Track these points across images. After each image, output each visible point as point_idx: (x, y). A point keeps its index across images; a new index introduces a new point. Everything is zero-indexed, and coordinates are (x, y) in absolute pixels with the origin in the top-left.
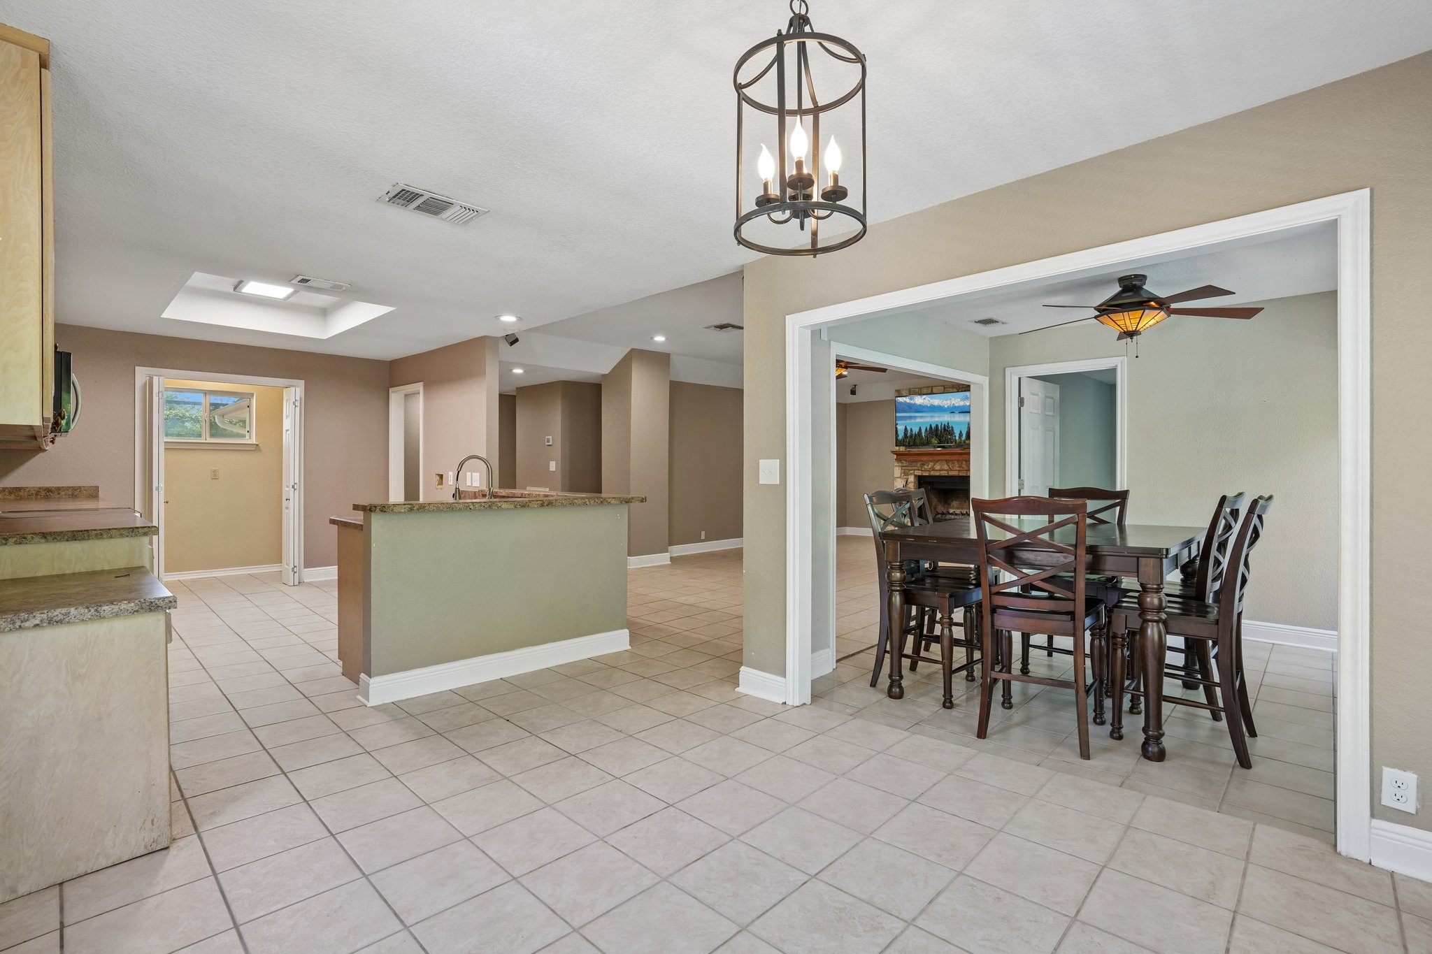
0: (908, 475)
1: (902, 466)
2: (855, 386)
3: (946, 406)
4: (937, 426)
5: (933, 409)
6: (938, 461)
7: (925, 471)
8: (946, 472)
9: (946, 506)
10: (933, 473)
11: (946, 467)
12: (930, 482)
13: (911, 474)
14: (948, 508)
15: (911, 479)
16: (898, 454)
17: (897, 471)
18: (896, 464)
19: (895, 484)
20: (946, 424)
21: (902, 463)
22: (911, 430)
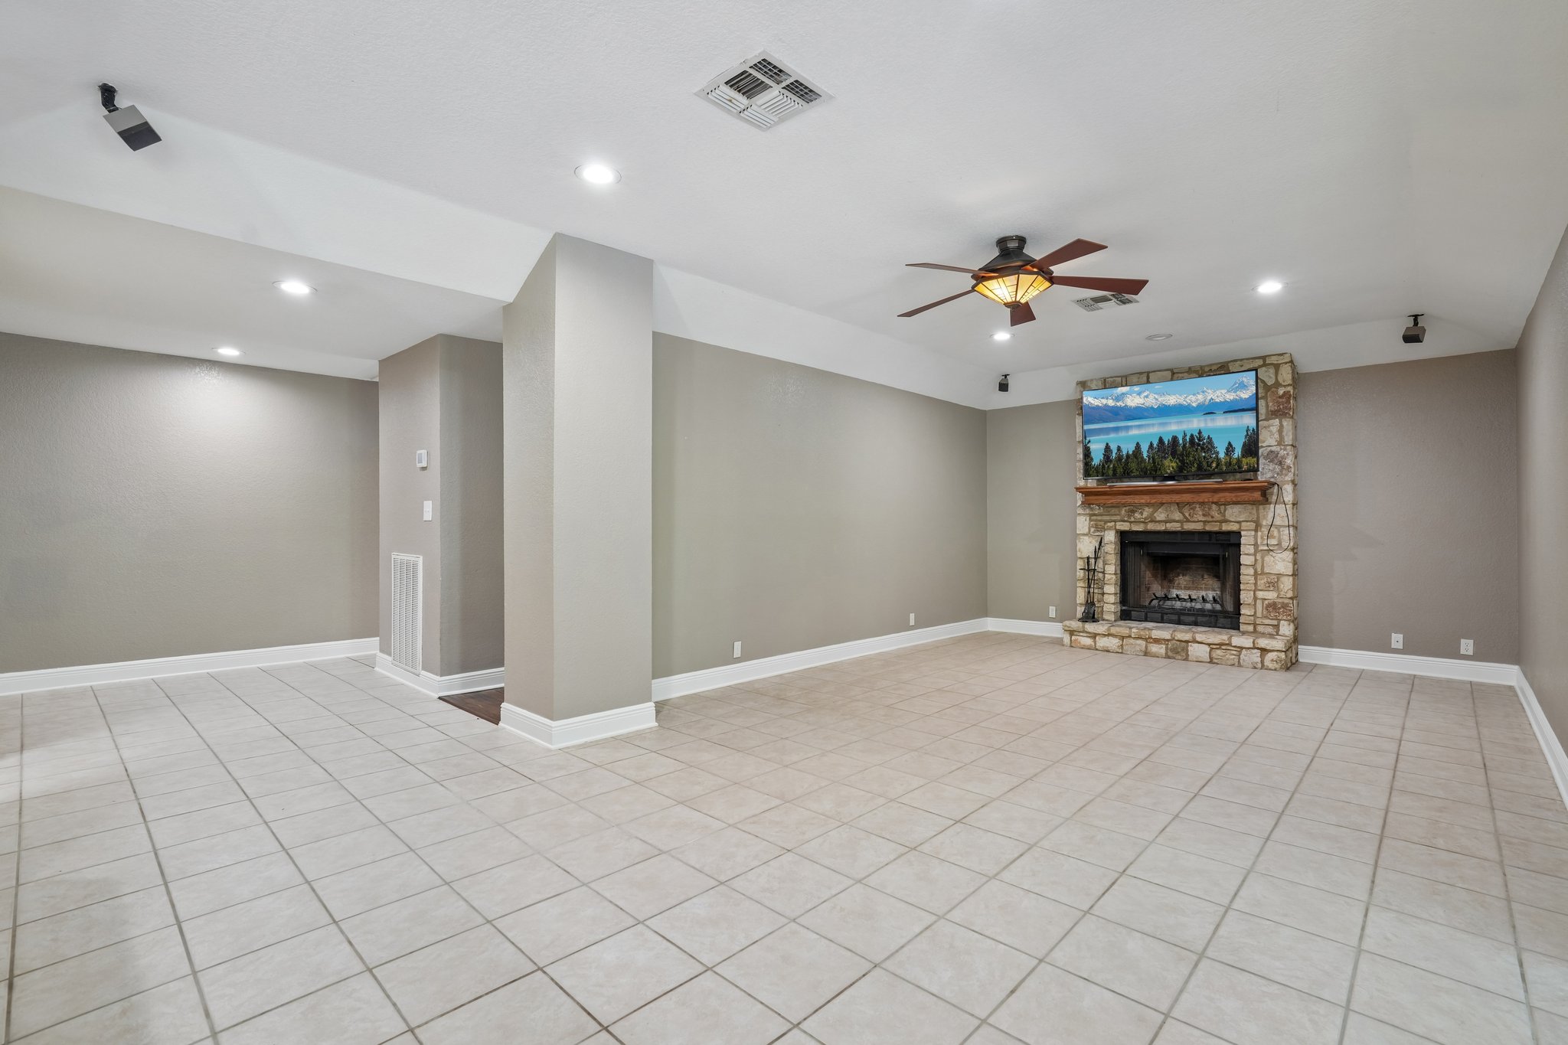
0: (1104, 529)
1: (1091, 515)
2: (1006, 376)
3: (1194, 405)
4: (1175, 439)
5: (1164, 411)
6: (1162, 504)
7: (1137, 522)
8: (1178, 525)
9: (1166, 583)
10: (1151, 527)
11: (1177, 516)
12: (1143, 542)
13: (1110, 529)
14: (1169, 587)
15: (1110, 537)
16: (1087, 493)
17: (1083, 524)
18: (1080, 511)
19: (1079, 546)
20: (1196, 434)
21: (1092, 509)
22: (1119, 449)
